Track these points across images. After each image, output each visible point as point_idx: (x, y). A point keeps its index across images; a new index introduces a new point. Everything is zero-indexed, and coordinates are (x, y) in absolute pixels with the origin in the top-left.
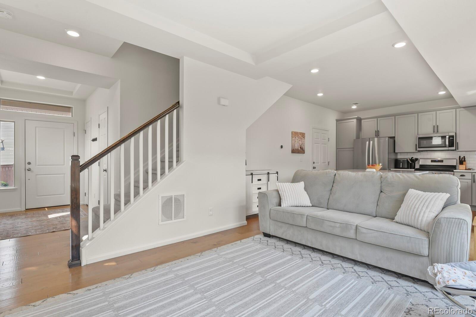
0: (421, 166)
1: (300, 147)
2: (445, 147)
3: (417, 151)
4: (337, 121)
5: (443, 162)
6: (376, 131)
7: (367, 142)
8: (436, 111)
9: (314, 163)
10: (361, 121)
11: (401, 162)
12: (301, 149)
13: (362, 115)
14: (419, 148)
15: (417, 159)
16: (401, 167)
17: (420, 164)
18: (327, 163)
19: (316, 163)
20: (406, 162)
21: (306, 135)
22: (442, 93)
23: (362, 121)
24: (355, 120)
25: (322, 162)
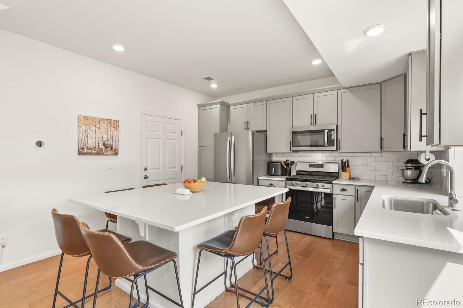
0: (299, 173)
1: (104, 145)
2: (324, 146)
3: (292, 152)
4: (200, 106)
5: (323, 167)
6: (245, 123)
7: (229, 138)
8: (314, 93)
9: (146, 169)
10: (229, 108)
11: (274, 167)
12: (107, 148)
13: (230, 100)
14: (293, 147)
15: (292, 163)
16: (273, 174)
17: (297, 170)
18: (178, 168)
19: (150, 169)
20: (280, 167)
21: (120, 124)
22: (317, 62)
23: (231, 108)
24: (218, 106)
25: (167, 168)
